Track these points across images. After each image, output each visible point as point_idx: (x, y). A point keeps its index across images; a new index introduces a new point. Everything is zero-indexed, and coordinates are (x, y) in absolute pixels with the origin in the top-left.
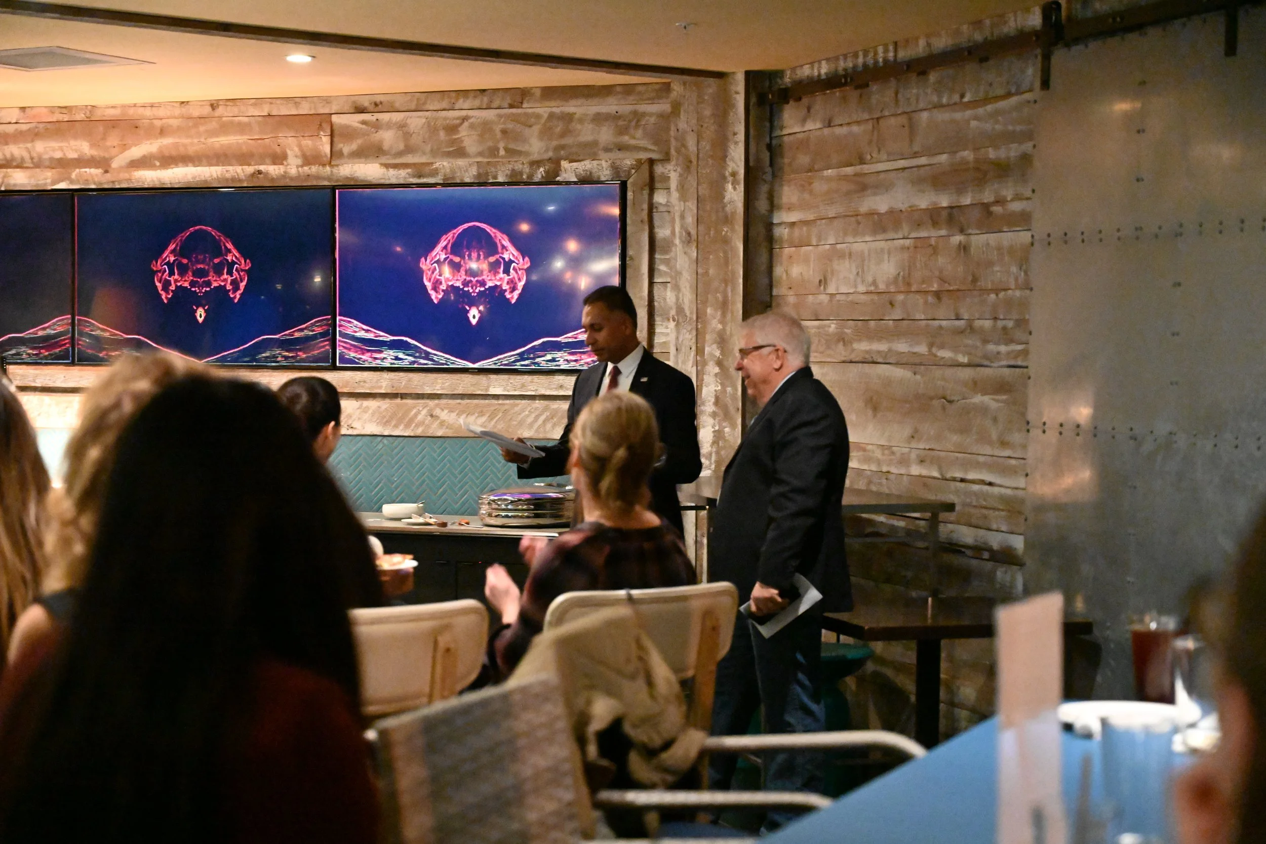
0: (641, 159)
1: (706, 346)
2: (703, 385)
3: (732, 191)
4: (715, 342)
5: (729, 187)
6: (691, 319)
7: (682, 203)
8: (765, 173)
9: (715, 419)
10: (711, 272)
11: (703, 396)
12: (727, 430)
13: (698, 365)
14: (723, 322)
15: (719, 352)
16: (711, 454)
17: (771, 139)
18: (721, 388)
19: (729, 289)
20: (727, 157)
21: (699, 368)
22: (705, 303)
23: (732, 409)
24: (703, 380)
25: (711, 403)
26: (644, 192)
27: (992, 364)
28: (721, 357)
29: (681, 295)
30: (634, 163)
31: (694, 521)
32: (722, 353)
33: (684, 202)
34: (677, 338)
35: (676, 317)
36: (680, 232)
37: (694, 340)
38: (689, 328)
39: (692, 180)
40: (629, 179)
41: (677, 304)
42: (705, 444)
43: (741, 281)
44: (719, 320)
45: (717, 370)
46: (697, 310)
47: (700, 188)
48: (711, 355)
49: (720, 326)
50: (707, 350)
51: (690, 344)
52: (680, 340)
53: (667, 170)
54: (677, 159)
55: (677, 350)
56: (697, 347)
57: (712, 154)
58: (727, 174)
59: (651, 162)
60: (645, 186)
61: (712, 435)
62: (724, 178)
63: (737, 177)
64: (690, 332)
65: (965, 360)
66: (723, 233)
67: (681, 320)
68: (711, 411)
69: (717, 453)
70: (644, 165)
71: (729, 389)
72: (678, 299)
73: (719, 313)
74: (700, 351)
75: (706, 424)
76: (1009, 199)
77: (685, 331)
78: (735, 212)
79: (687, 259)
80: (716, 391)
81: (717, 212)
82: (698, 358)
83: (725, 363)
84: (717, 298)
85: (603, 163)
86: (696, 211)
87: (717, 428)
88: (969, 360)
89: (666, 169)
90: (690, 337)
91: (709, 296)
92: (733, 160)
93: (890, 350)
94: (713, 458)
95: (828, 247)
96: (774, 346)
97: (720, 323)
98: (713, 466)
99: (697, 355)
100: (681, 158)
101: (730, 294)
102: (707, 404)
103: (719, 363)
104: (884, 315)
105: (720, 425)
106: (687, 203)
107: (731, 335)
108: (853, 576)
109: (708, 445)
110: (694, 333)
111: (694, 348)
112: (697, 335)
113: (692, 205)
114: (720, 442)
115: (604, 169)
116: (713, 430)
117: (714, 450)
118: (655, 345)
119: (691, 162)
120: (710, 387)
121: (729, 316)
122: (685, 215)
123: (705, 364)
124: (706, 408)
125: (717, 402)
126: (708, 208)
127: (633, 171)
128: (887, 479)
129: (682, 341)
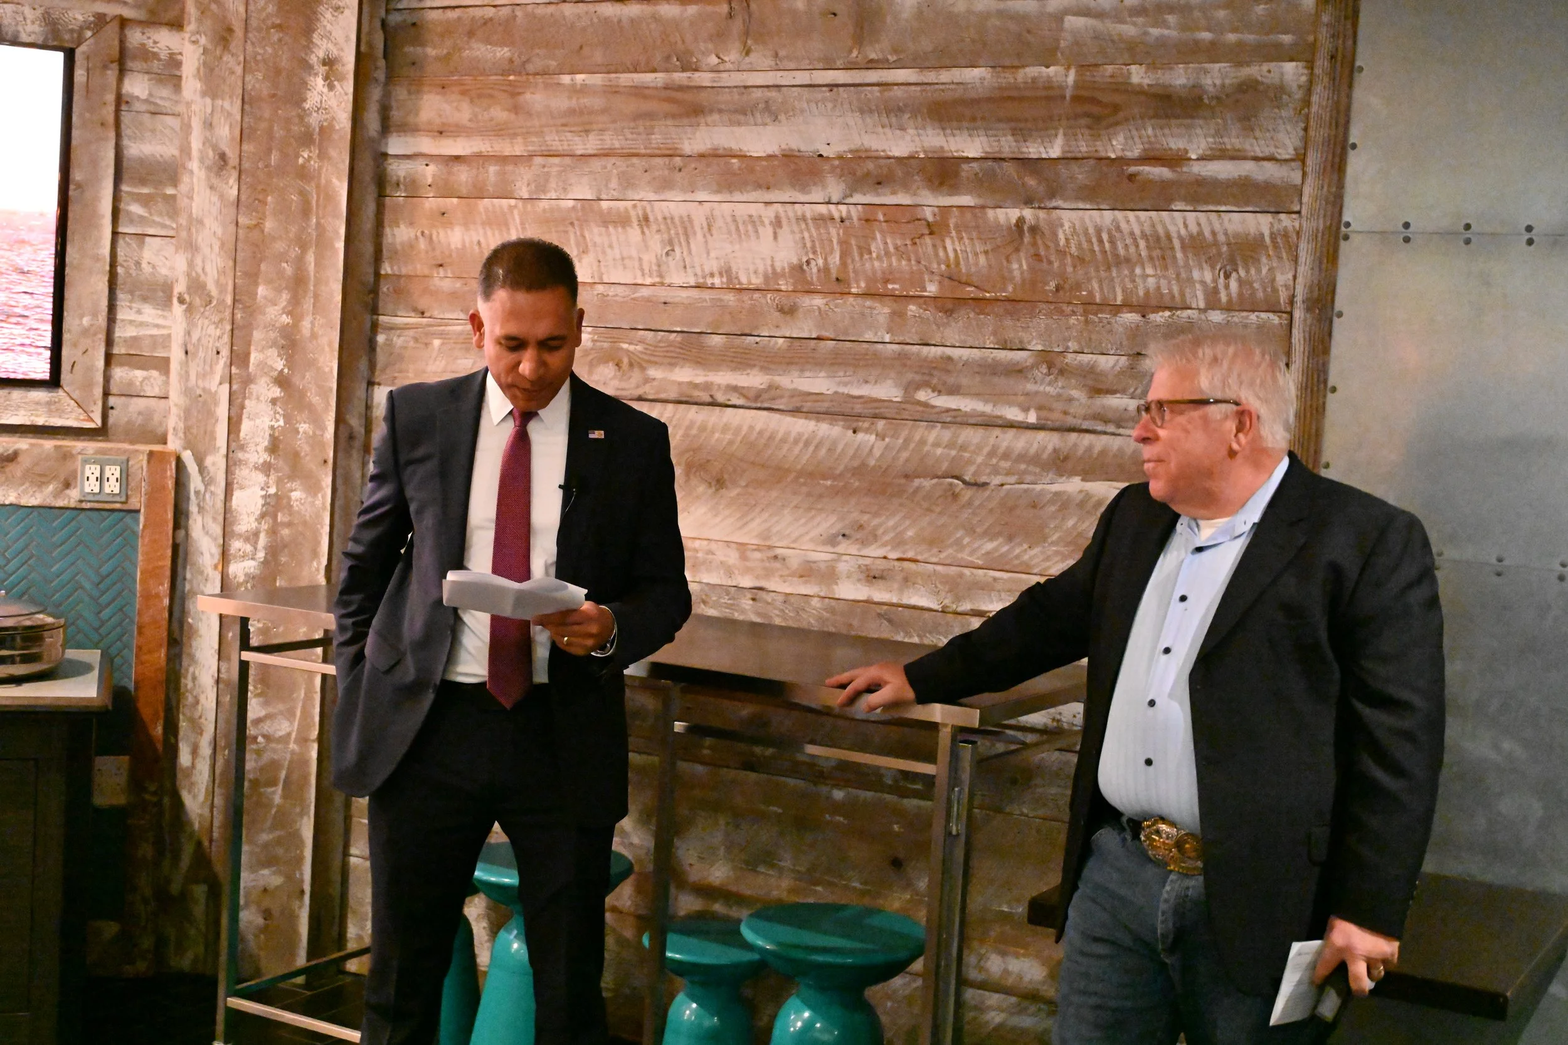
0: (105, 15)
1: (252, 348)
2: (244, 416)
3: (325, 90)
4: (274, 344)
5: (319, 83)
6: (222, 302)
7: (208, 101)
8: (376, 68)
9: (268, 476)
10: (269, 225)
11: (242, 435)
12: (296, 495)
13: (234, 382)
14: (294, 308)
15: (283, 362)
16: (256, 534)
17: (387, 11)
18: (285, 423)
19: (310, 258)
20: (314, 31)
21: (235, 387)
22: (253, 277)
23: (310, 462)
24: (242, 407)
25: (261, 448)
26: (109, 72)
27: (1121, 431)
28: (286, 371)
29: (198, 261)
30: (92, 19)
31: (217, 647)
32: (290, 362)
33: (213, 99)
34: (188, 333)
35: (187, 297)
36: (201, 151)
37: (226, 338)
38: (216, 319)
39: (232, 62)
40: (79, 45)
41: (188, 275)
42: (245, 517)
43: (340, 245)
44: (284, 308)
45: (276, 392)
46: (235, 288)
47: (248, 78)
48: (262, 365)
49: (285, 319)
50: (254, 357)
51: (217, 344)
52: (195, 337)
53: (151, 41)
54: (199, 21)
55: (187, 353)
56: (232, 351)
57: (278, 22)
58: (313, 59)
59: (123, 22)
60: (112, 62)
61: (261, 502)
62: (308, 67)
63: (339, 67)
64: (218, 324)
65: (1032, 418)
66: (301, 161)
67: (197, 301)
68: (261, 461)
69: (273, 532)
70: (108, 27)
71: (303, 427)
72: (191, 264)
73: (285, 296)
74: (239, 357)
75: (247, 483)
76: (1194, 157)
77: (206, 322)
78: (331, 127)
79: (215, 199)
80: (272, 427)
81: (288, 121)
82: (234, 370)
83: (297, 380)
84: (281, 273)
85: (27, 10)
86: (239, 117)
87: (272, 490)
88: (1038, 418)
89: (149, 38)
90: (218, 332)
91: (263, 267)
92: (328, 36)
93: (771, 387)
94: (263, 540)
95: (571, 203)
96: (1237, 404)
97: (289, 313)
98: (261, 555)
99: (231, 365)
100: (208, 23)
101: (311, 267)
102: (251, 447)
103: (282, 381)
104: (757, 328)
105: (279, 482)
106: (219, 102)
107: (314, 336)
108: (634, 751)
109: (252, 519)
110: (228, 327)
111: (225, 352)
112: (232, 330)
113: (233, 107)
114: (279, 515)
115: (28, 22)
116: (264, 493)
117: (265, 526)
118: (117, 340)
119: (230, 30)
120: (258, 421)
121: (308, 304)
122: (215, 121)
123: (248, 381)
124: (247, 455)
125: (274, 447)
126: (267, 114)
127: (89, 34)
128: (753, 599)
129: (199, 340)
